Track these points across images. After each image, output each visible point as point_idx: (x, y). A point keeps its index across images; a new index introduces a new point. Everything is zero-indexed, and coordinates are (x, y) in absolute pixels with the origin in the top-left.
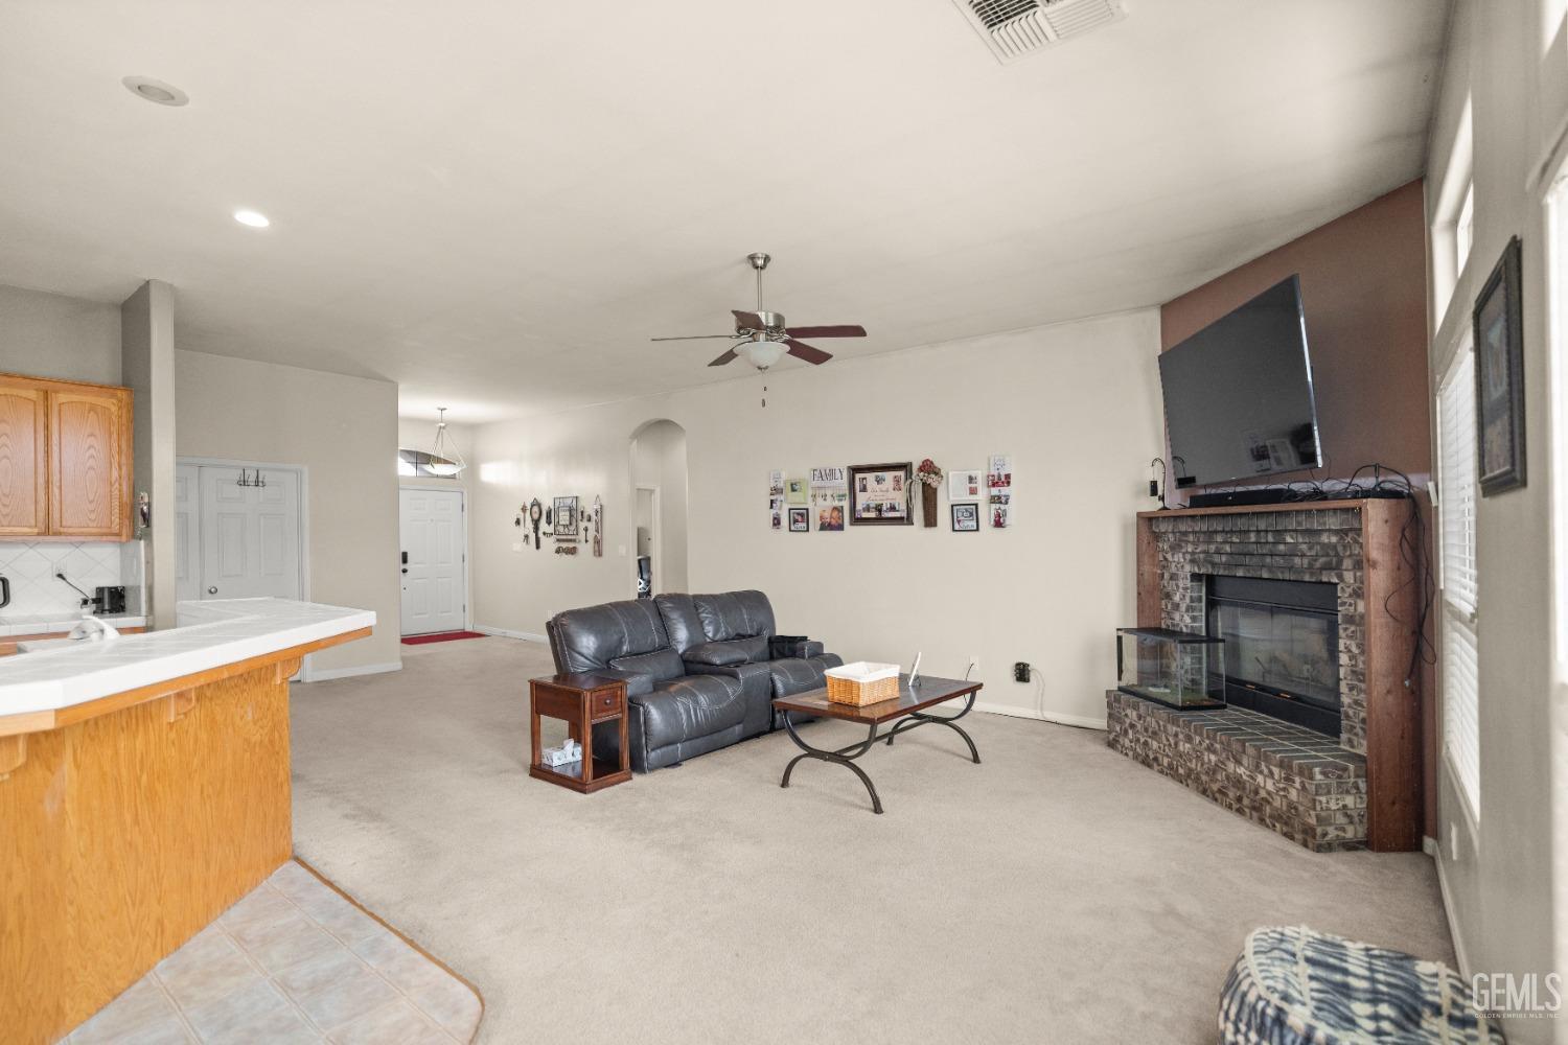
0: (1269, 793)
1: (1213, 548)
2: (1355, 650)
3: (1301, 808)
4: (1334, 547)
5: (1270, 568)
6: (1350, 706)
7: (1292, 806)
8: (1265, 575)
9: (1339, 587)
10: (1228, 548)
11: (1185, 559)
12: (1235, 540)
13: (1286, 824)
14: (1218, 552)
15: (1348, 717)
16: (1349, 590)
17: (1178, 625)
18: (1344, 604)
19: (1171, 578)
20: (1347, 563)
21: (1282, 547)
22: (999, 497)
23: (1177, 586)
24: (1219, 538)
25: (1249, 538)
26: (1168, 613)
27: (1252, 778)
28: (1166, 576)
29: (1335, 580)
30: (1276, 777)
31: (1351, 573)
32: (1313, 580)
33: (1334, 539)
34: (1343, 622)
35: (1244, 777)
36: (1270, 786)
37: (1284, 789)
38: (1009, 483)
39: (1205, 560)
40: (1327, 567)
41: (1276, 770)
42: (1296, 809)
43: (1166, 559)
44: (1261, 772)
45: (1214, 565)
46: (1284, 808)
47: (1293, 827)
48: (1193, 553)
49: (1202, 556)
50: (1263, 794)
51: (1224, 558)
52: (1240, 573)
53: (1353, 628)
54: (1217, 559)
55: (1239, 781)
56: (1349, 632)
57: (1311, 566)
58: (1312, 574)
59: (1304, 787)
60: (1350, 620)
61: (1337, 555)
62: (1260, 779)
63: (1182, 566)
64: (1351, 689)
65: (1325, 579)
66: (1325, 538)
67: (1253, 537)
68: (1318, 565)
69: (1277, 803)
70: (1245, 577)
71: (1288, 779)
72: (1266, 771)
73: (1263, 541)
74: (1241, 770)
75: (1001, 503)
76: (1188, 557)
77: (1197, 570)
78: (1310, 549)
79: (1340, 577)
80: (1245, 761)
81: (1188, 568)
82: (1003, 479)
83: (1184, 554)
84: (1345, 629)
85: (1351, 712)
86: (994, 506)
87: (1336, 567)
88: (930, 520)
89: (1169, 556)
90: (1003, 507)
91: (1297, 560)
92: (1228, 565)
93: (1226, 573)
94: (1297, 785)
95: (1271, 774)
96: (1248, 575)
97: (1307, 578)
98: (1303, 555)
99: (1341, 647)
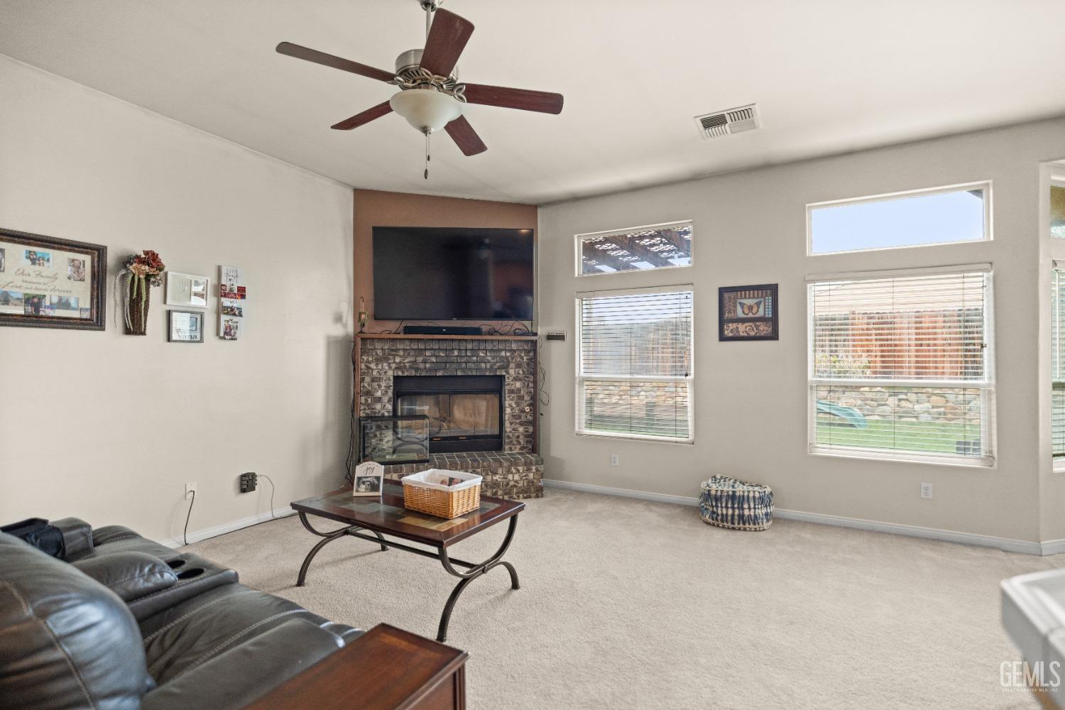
0: (516, 482)
1: (420, 359)
2: (514, 405)
3: (535, 480)
4: (507, 358)
5: (463, 370)
6: (510, 432)
7: (531, 482)
8: (459, 373)
9: (506, 377)
10: (434, 359)
11: (390, 368)
12: (442, 354)
13: (526, 492)
14: (425, 362)
15: (509, 437)
16: (511, 378)
17: (379, 412)
18: (509, 384)
19: (373, 380)
20: (512, 365)
21: (475, 358)
22: (232, 309)
23: (380, 386)
24: (428, 353)
25: (453, 353)
26: (368, 405)
27: (504, 478)
28: (367, 379)
29: (504, 374)
30: (521, 471)
31: (513, 370)
32: (491, 374)
33: (508, 354)
34: (508, 393)
35: (499, 480)
36: (517, 477)
37: (525, 476)
38: (243, 297)
39: (411, 368)
40: (500, 368)
41: (521, 468)
42: (532, 482)
43: (368, 368)
44: (512, 473)
45: (417, 370)
46: (525, 485)
47: (530, 492)
48: (400, 363)
49: (407, 365)
50: (512, 483)
51: (428, 366)
52: (440, 374)
53: (513, 395)
54: (422, 366)
55: (495, 484)
56: (511, 398)
57: (491, 367)
58: (490, 372)
59: (537, 470)
60: (512, 392)
61: (508, 361)
62: (510, 477)
63: (385, 372)
64: (511, 423)
65: (498, 373)
66: (503, 354)
67: (456, 353)
68: (496, 367)
69: (521, 484)
70: (443, 376)
71: (529, 470)
72: (514, 471)
73: (464, 355)
74: (496, 477)
75: (234, 314)
76: (394, 366)
77: (400, 374)
78: (493, 359)
79: (508, 373)
80: (500, 471)
81: (390, 373)
82: (236, 291)
83: (389, 364)
84: (509, 397)
85: (511, 435)
86: (224, 318)
87: (506, 367)
88: (135, 326)
89: (373, 366)
90: (235, 319)
91: (483, 365)
92: (430, 370)
93: (428, 374)
94: (534, 471)
95: (518, 471)
96: (446, 374)
97: (487, 374)
98: (489, 362)
99: (507, 405)
